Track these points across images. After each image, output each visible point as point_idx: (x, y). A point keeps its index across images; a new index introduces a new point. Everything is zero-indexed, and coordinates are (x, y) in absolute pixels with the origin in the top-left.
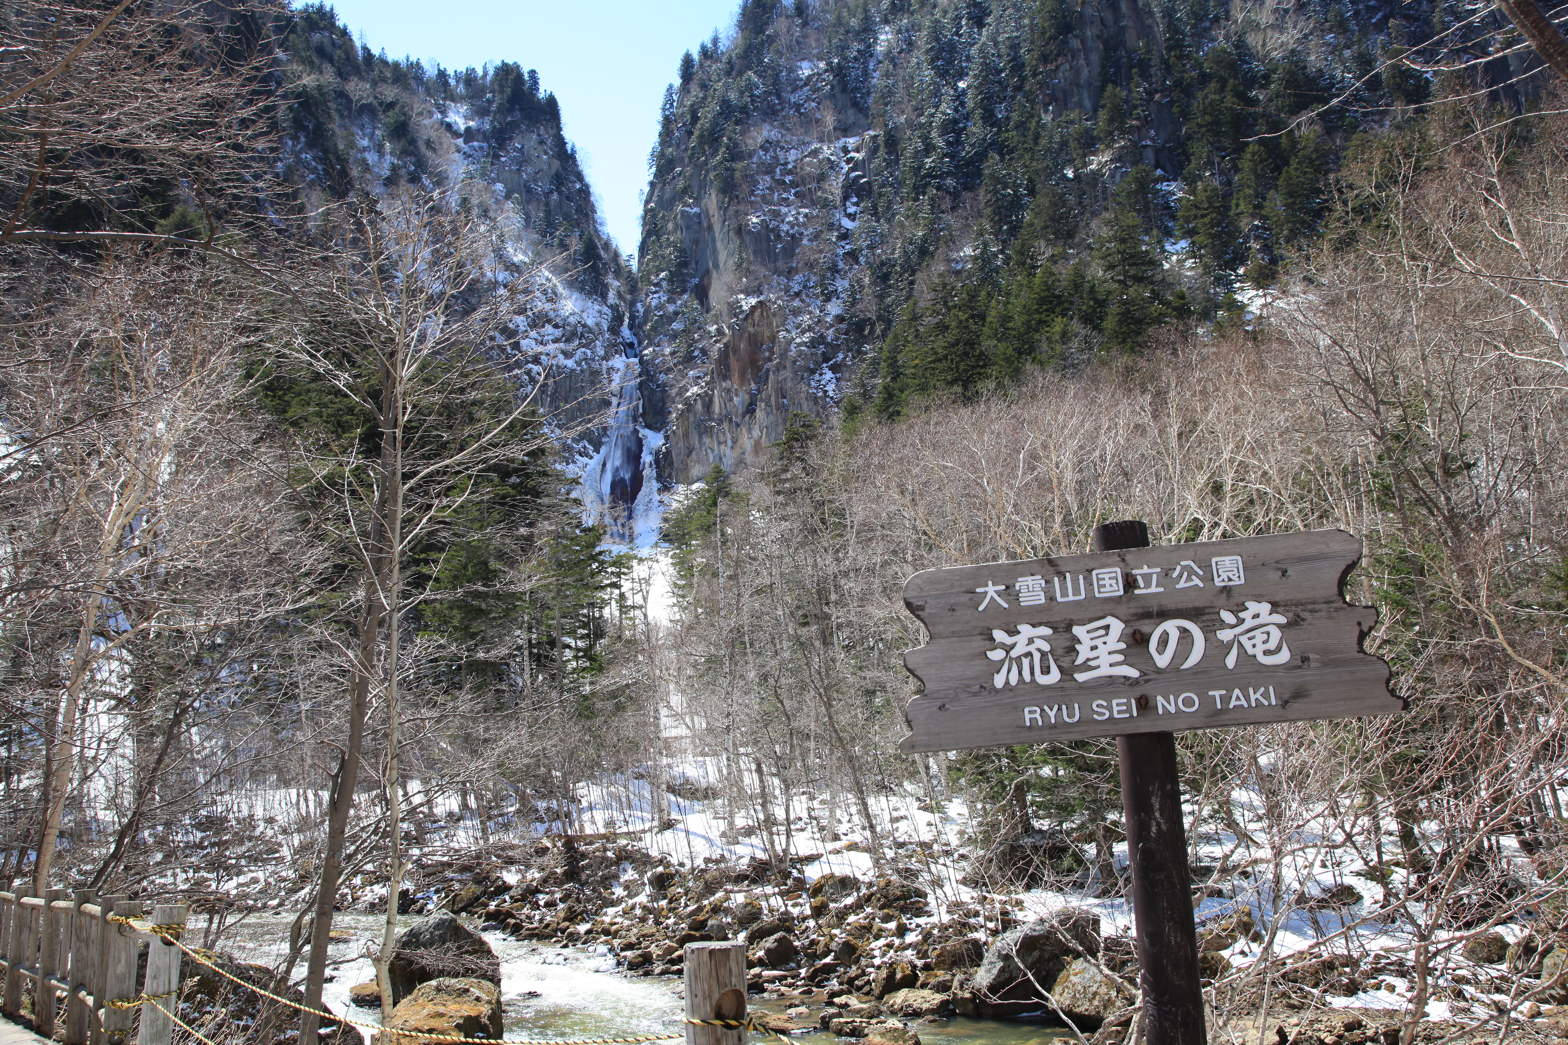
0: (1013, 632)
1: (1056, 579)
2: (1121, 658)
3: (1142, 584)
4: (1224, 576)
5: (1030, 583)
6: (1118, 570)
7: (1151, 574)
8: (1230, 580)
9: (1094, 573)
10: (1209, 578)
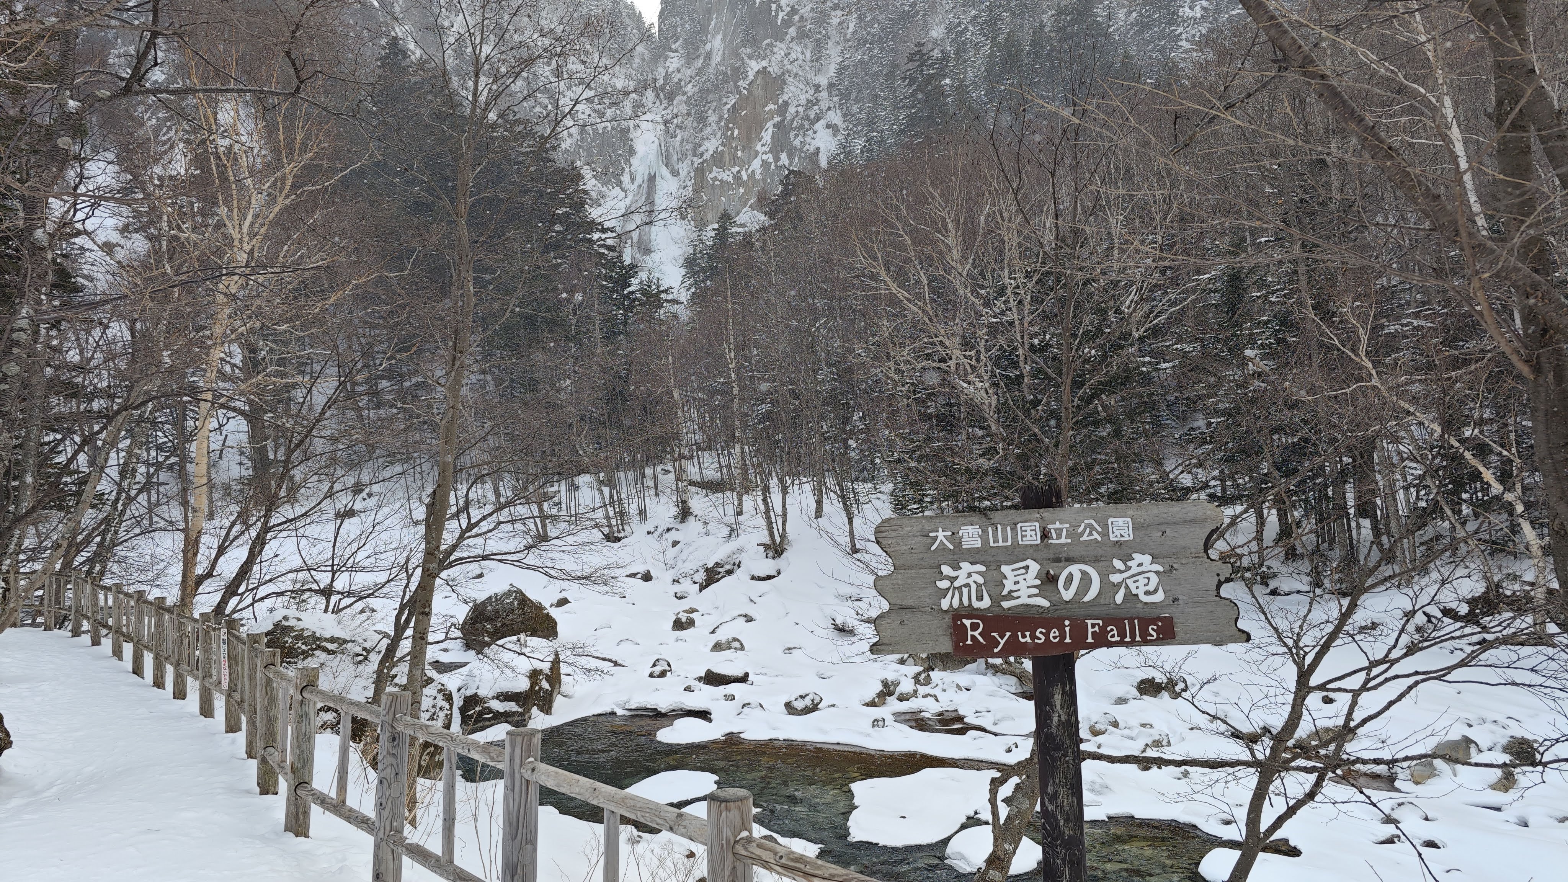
0: (957, 568)
1: (990, 529)
2: (1036, 591)
3: (1054, 536)
4: (1117, 533)
5: (970, 531)
6: (1037, 524)
7: (1061, 530)
8: (1122, 536)
9: (1019, 525)
10: (1105, 534)
